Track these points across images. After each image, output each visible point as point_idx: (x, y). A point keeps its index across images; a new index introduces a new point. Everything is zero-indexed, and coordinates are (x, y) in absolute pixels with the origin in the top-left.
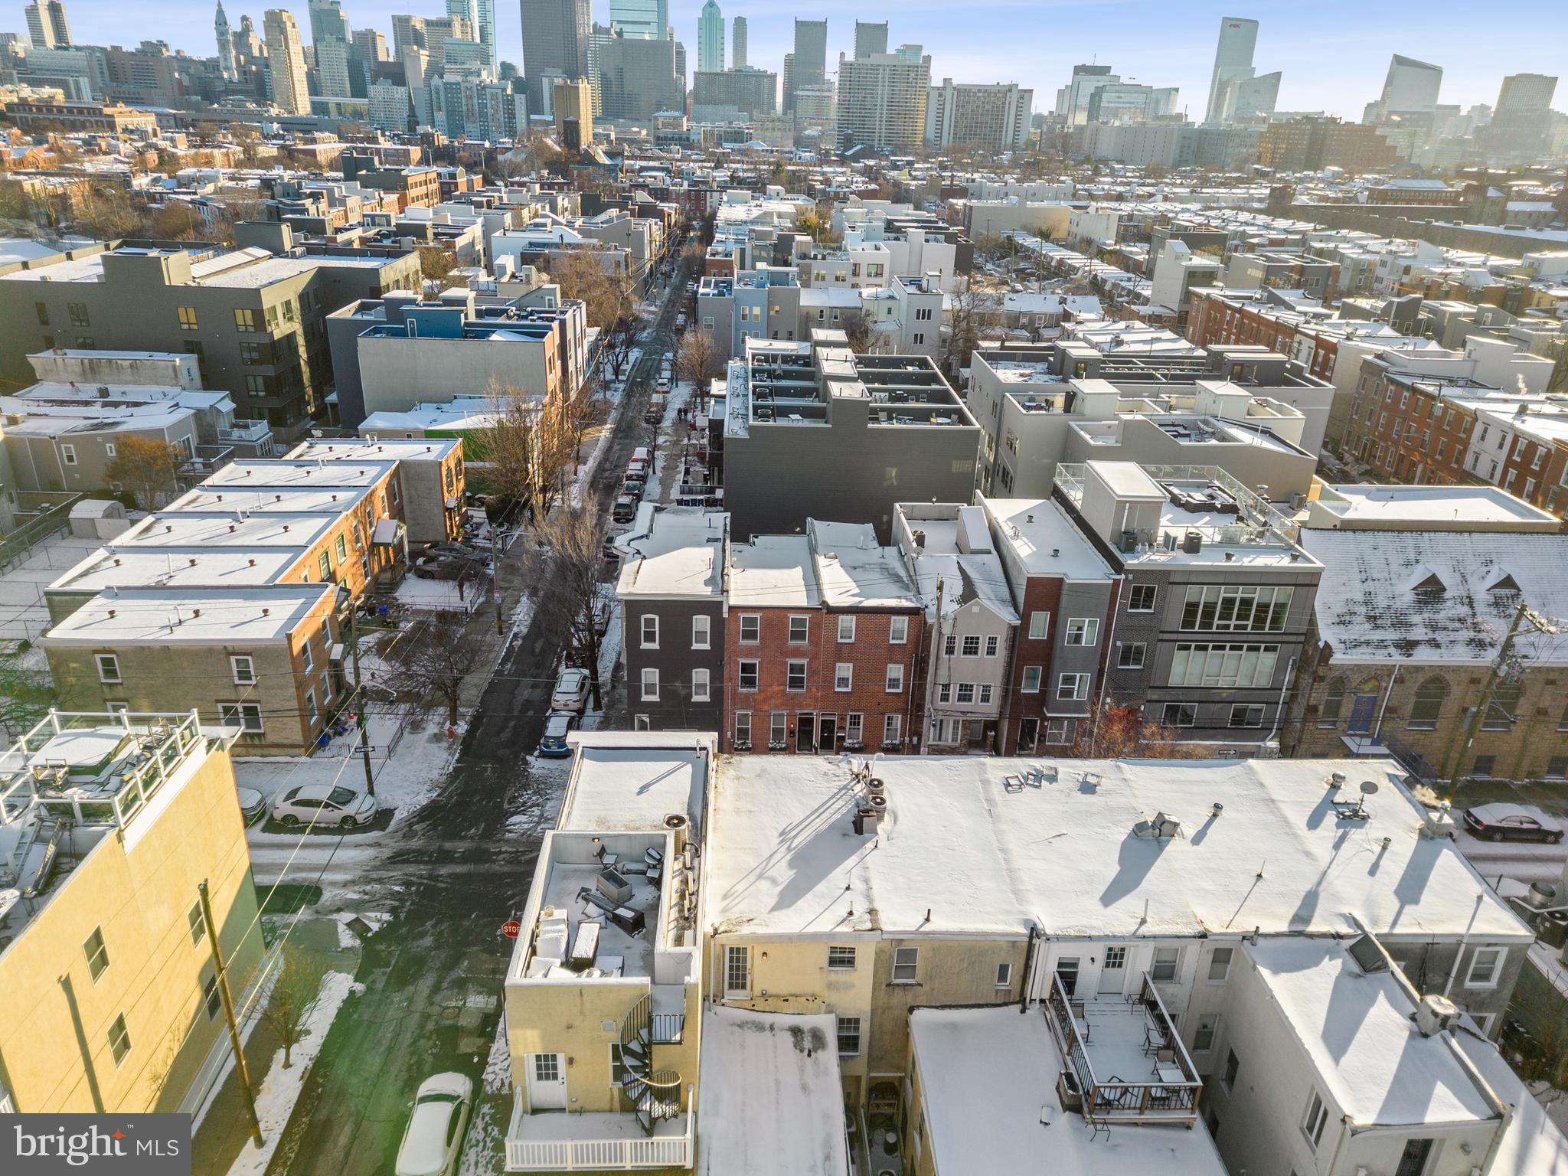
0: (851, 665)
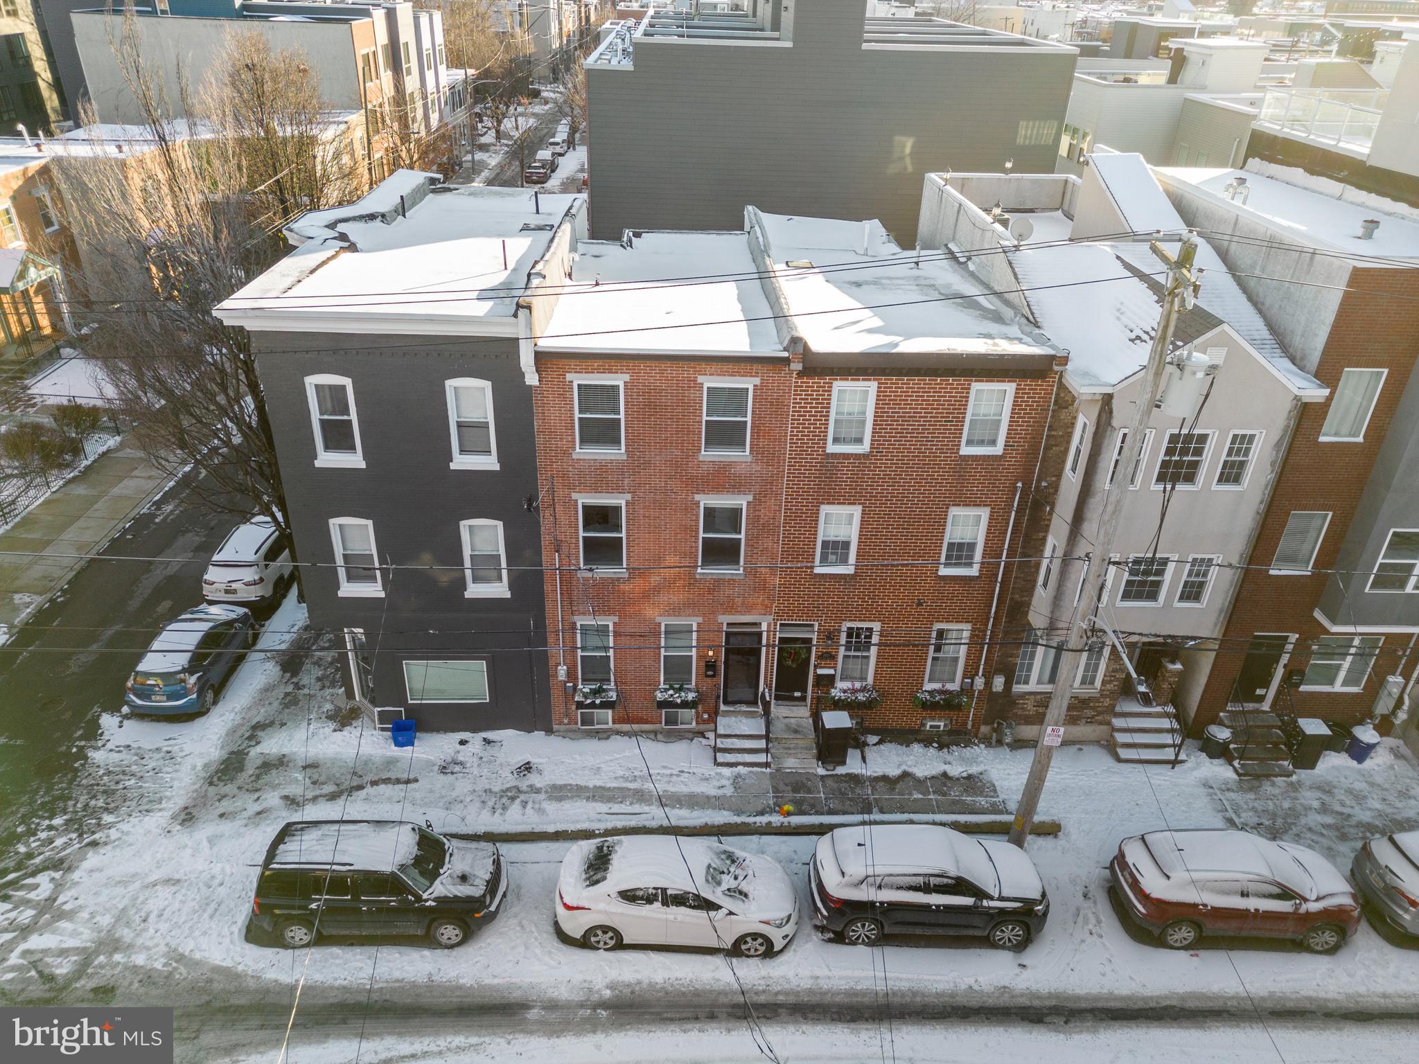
0: (857, 511)
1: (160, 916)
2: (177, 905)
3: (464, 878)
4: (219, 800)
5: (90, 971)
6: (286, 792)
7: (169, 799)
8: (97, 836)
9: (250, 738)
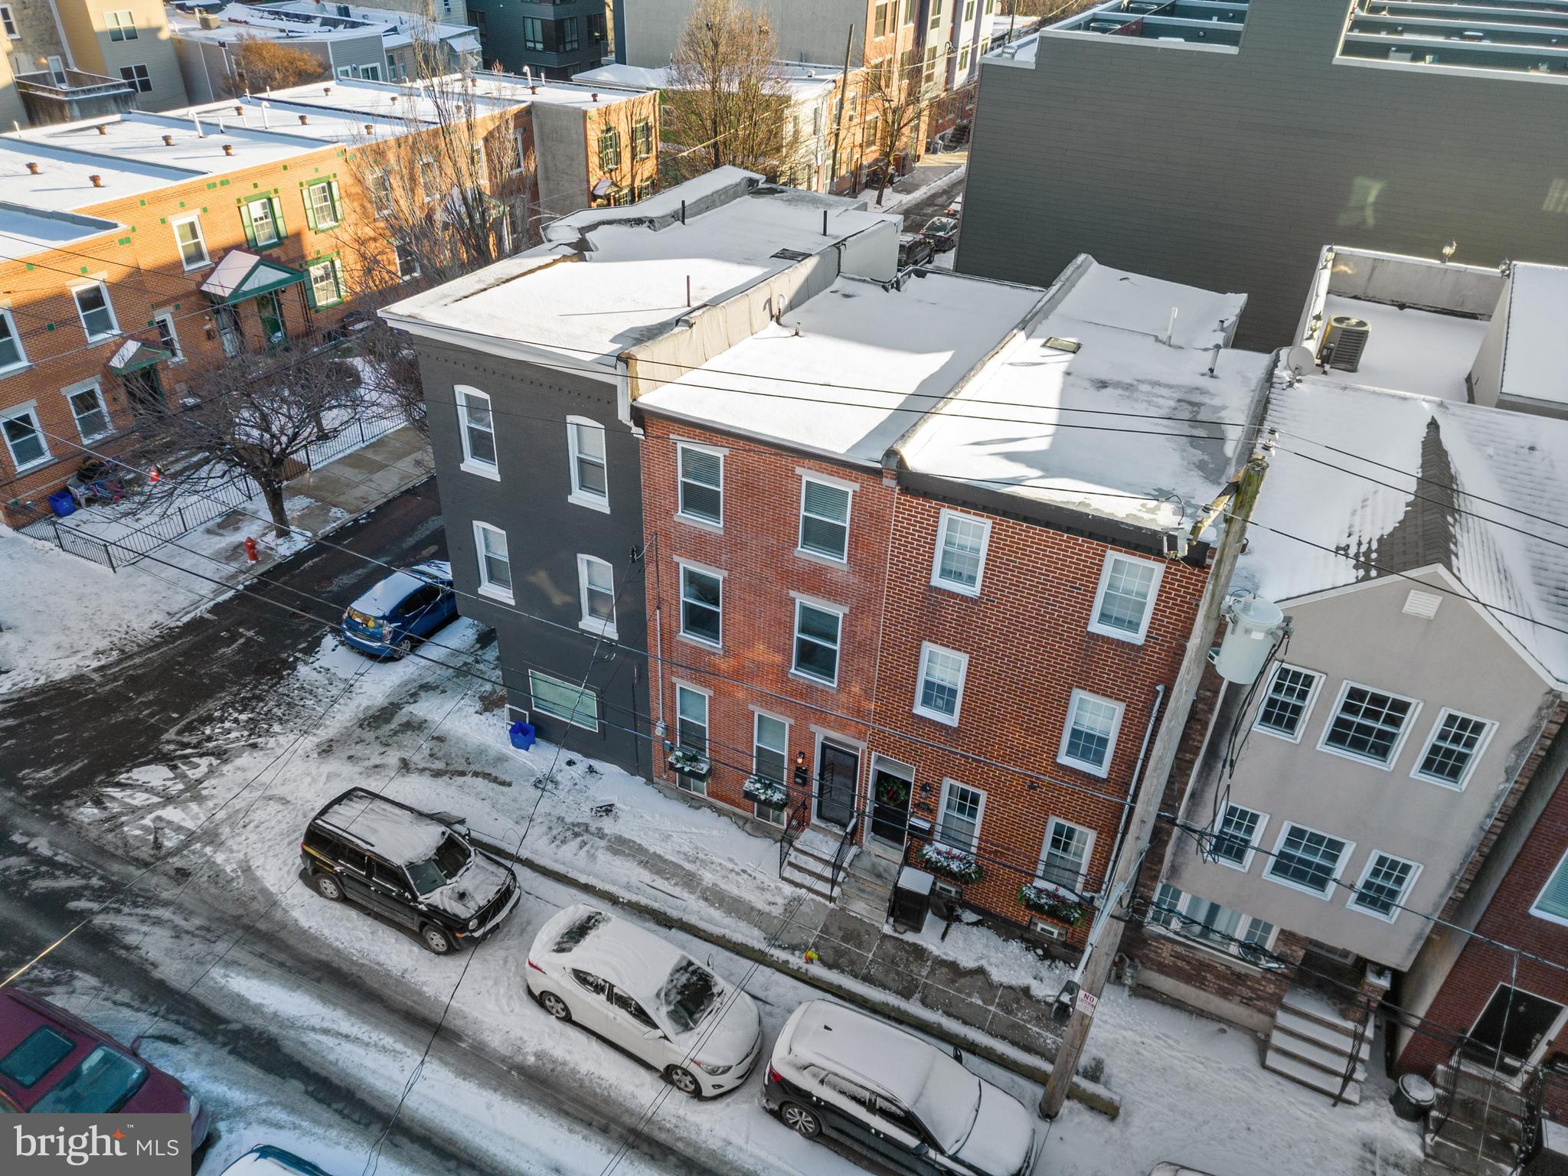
0: (963, 659)
1: (257, 827)
2: (273, 823)
3: (462, 896)
4: (357, 743)
5: (185, 852)
6: (406, 755)
7: (326, 727)
8: (260, 740)
9: (412, 695)
